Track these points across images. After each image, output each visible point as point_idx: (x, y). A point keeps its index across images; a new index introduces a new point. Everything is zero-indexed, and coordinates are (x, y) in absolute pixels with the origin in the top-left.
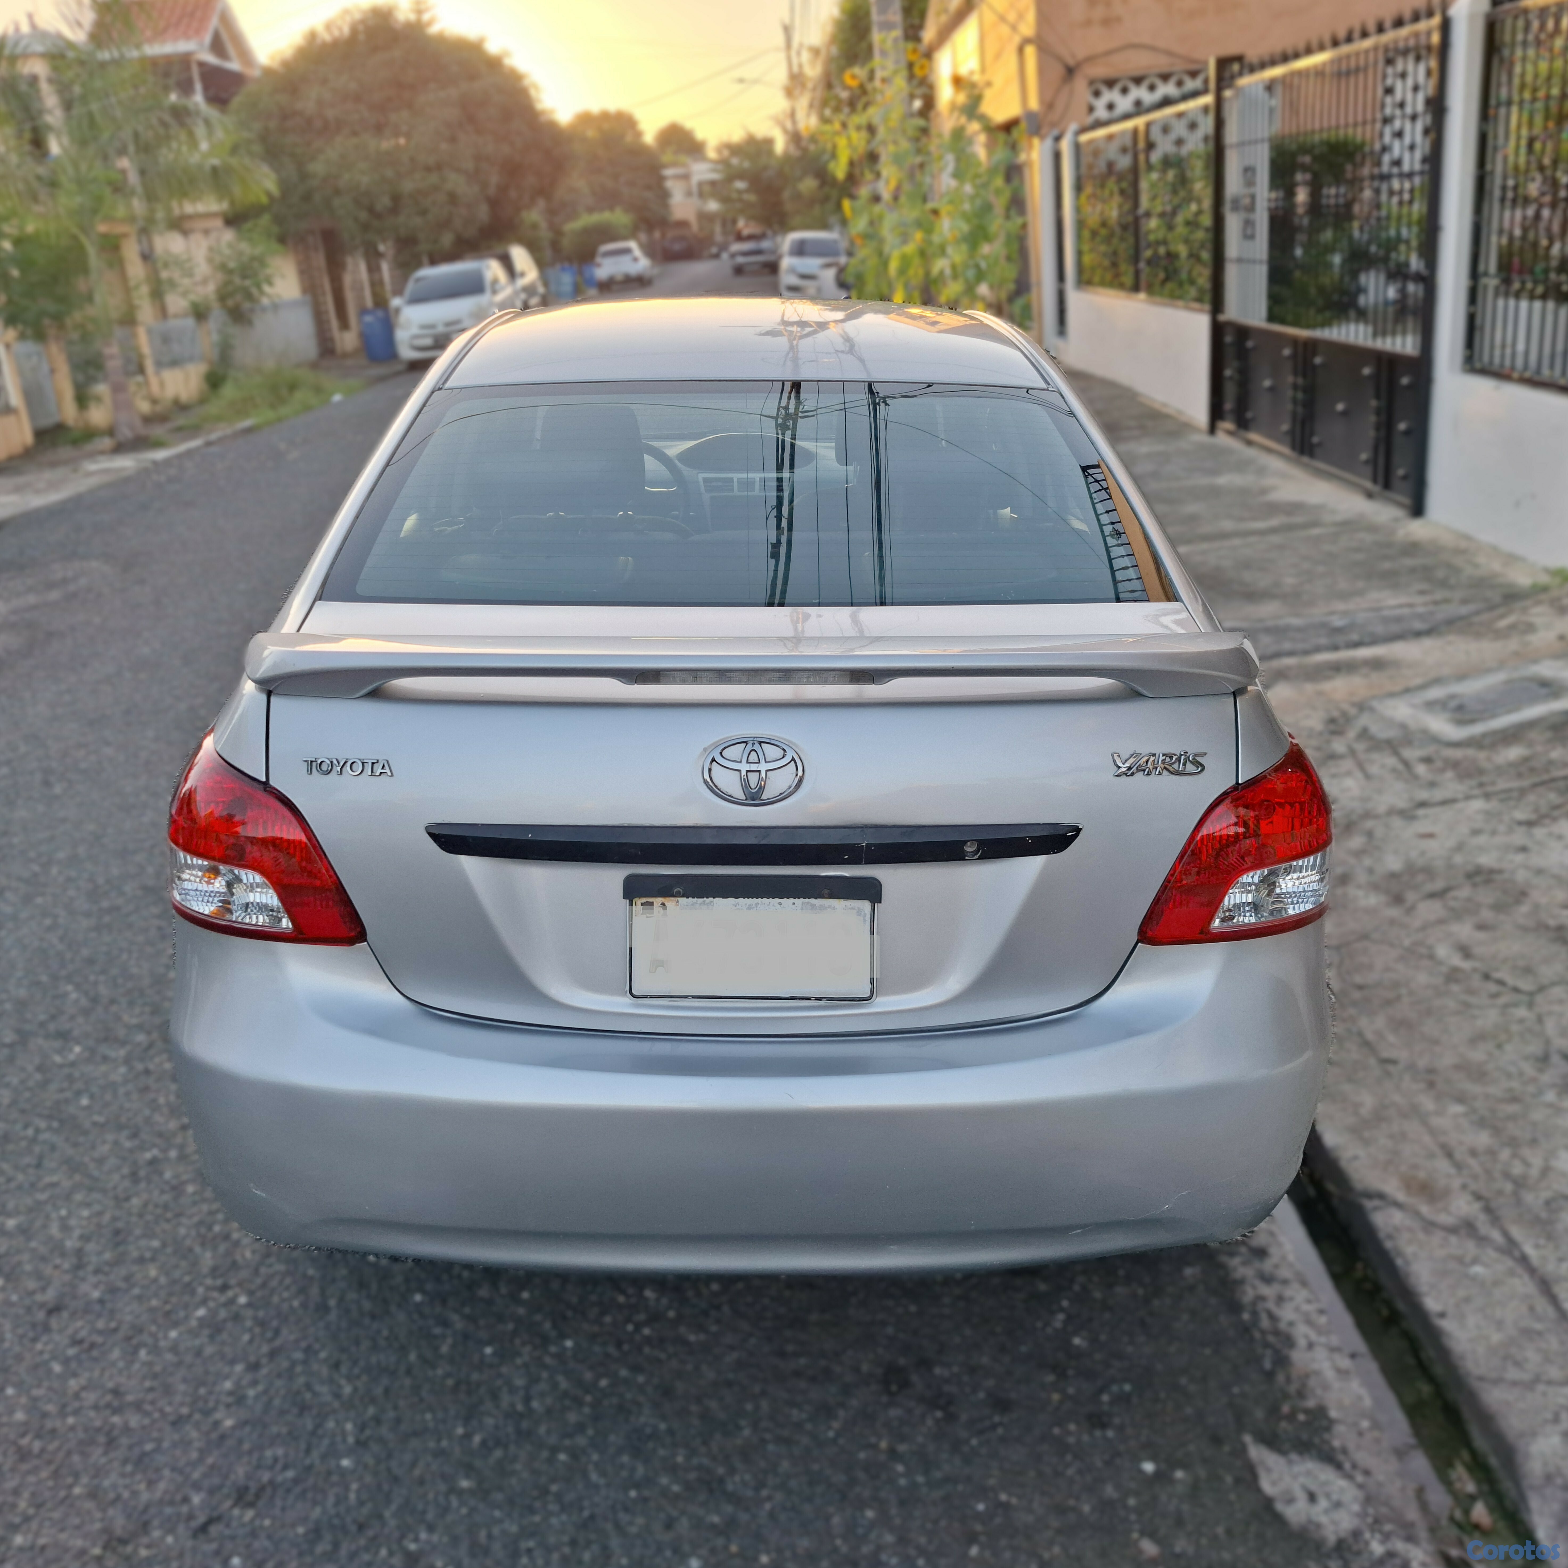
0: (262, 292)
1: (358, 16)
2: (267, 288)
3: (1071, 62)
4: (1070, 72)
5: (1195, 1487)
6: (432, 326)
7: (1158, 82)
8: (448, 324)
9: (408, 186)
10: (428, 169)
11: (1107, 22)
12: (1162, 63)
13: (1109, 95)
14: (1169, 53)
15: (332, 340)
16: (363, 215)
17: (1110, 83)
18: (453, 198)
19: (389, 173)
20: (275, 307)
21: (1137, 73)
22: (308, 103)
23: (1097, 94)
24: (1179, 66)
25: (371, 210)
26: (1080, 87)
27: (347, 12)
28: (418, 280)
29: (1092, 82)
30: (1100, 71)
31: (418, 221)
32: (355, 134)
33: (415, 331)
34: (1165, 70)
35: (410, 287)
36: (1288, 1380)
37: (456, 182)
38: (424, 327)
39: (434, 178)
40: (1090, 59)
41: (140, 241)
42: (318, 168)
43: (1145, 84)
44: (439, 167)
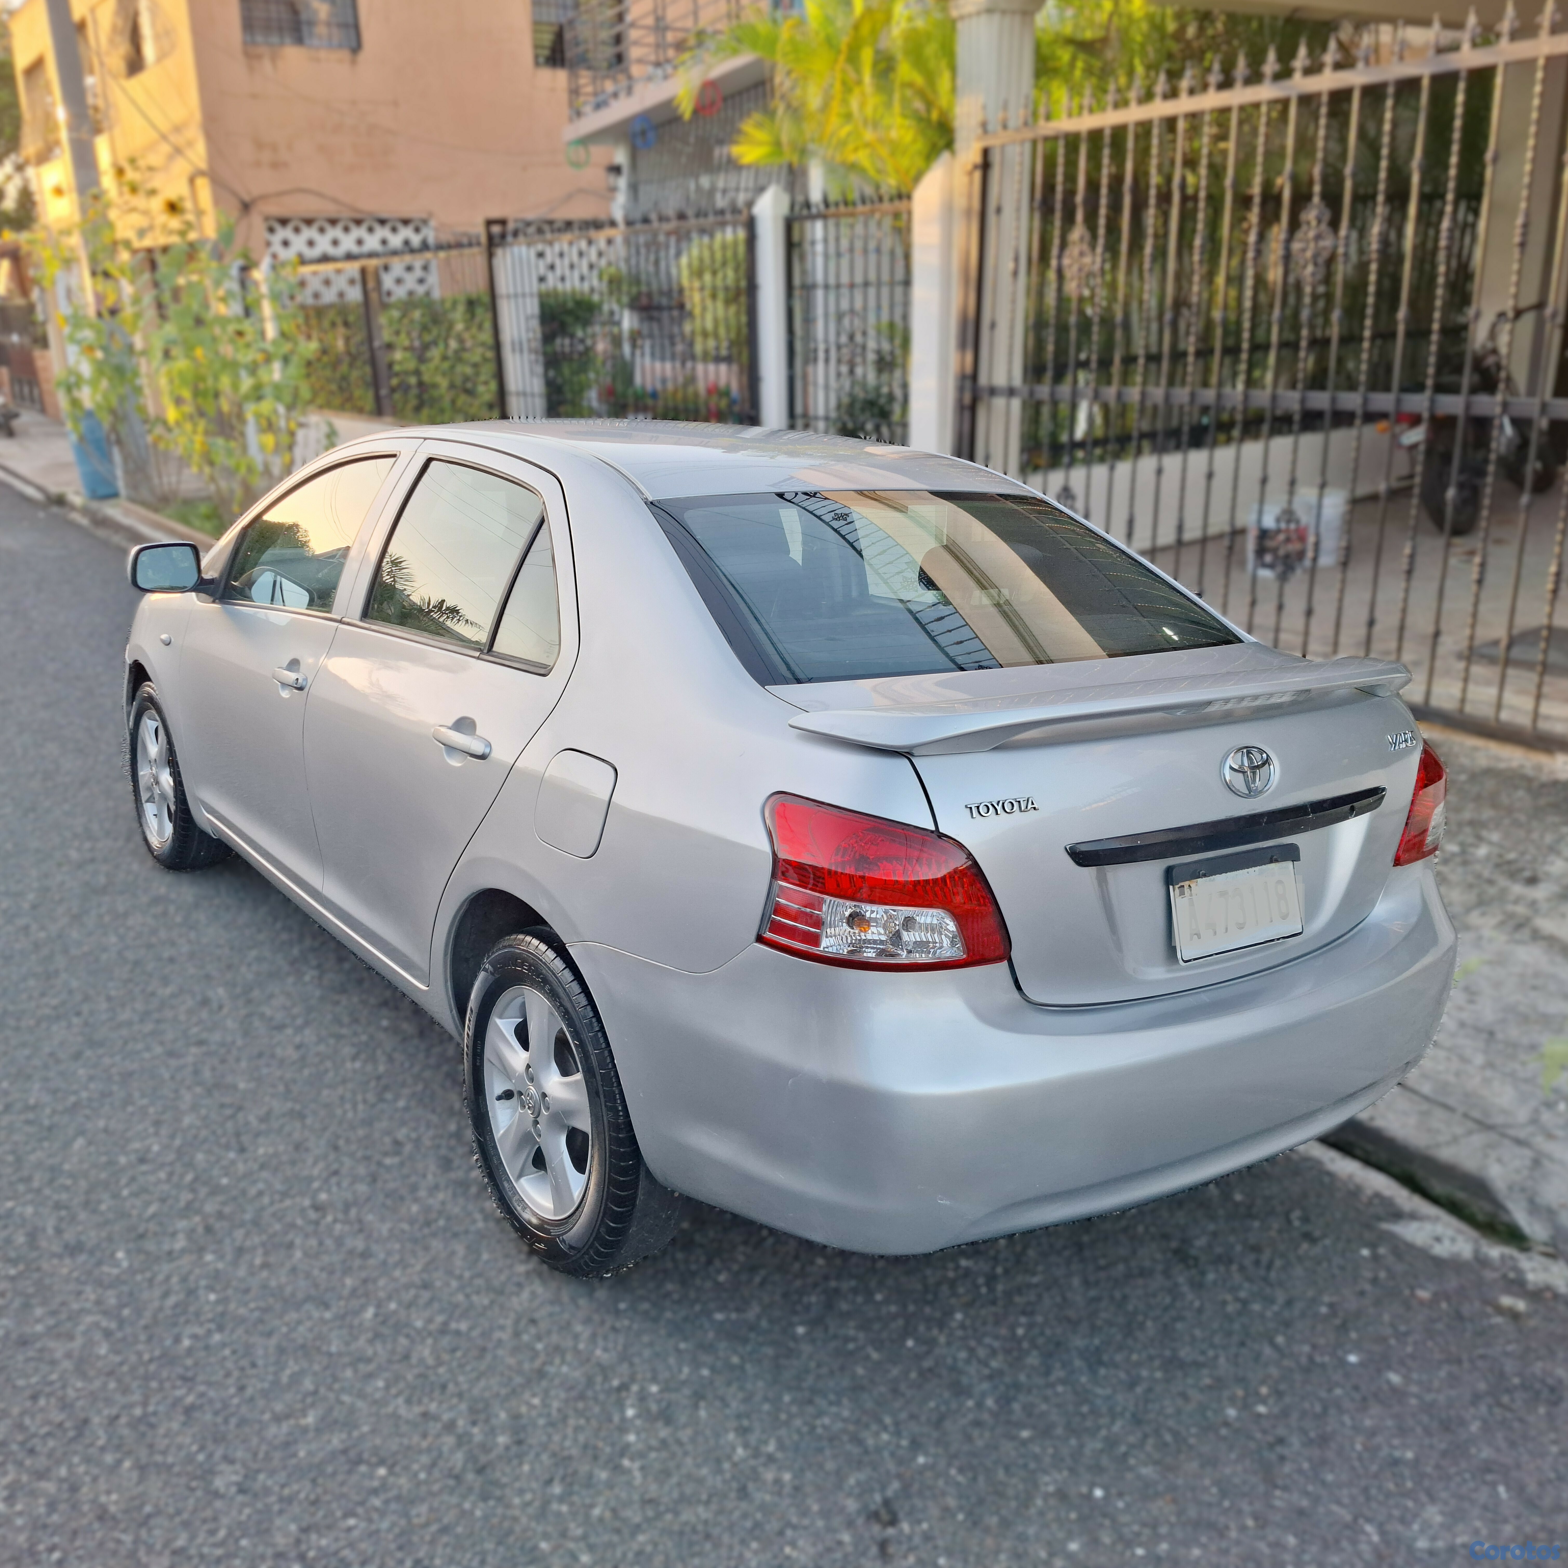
3: (247, 198)
4: (246, 207)
7: (327, 226)
11: (276, 165)
12: (331, 210)
13: (283, 233)
14: (335, 201)
17: (284, 222)
21: (308, 215)
23: (271, 230)
24: (346, 214)
26: (257, 222)
29: (267, 219)
30: (275, 209)
34: (333, 215)
40: (264, 197)
43: (315, 226)
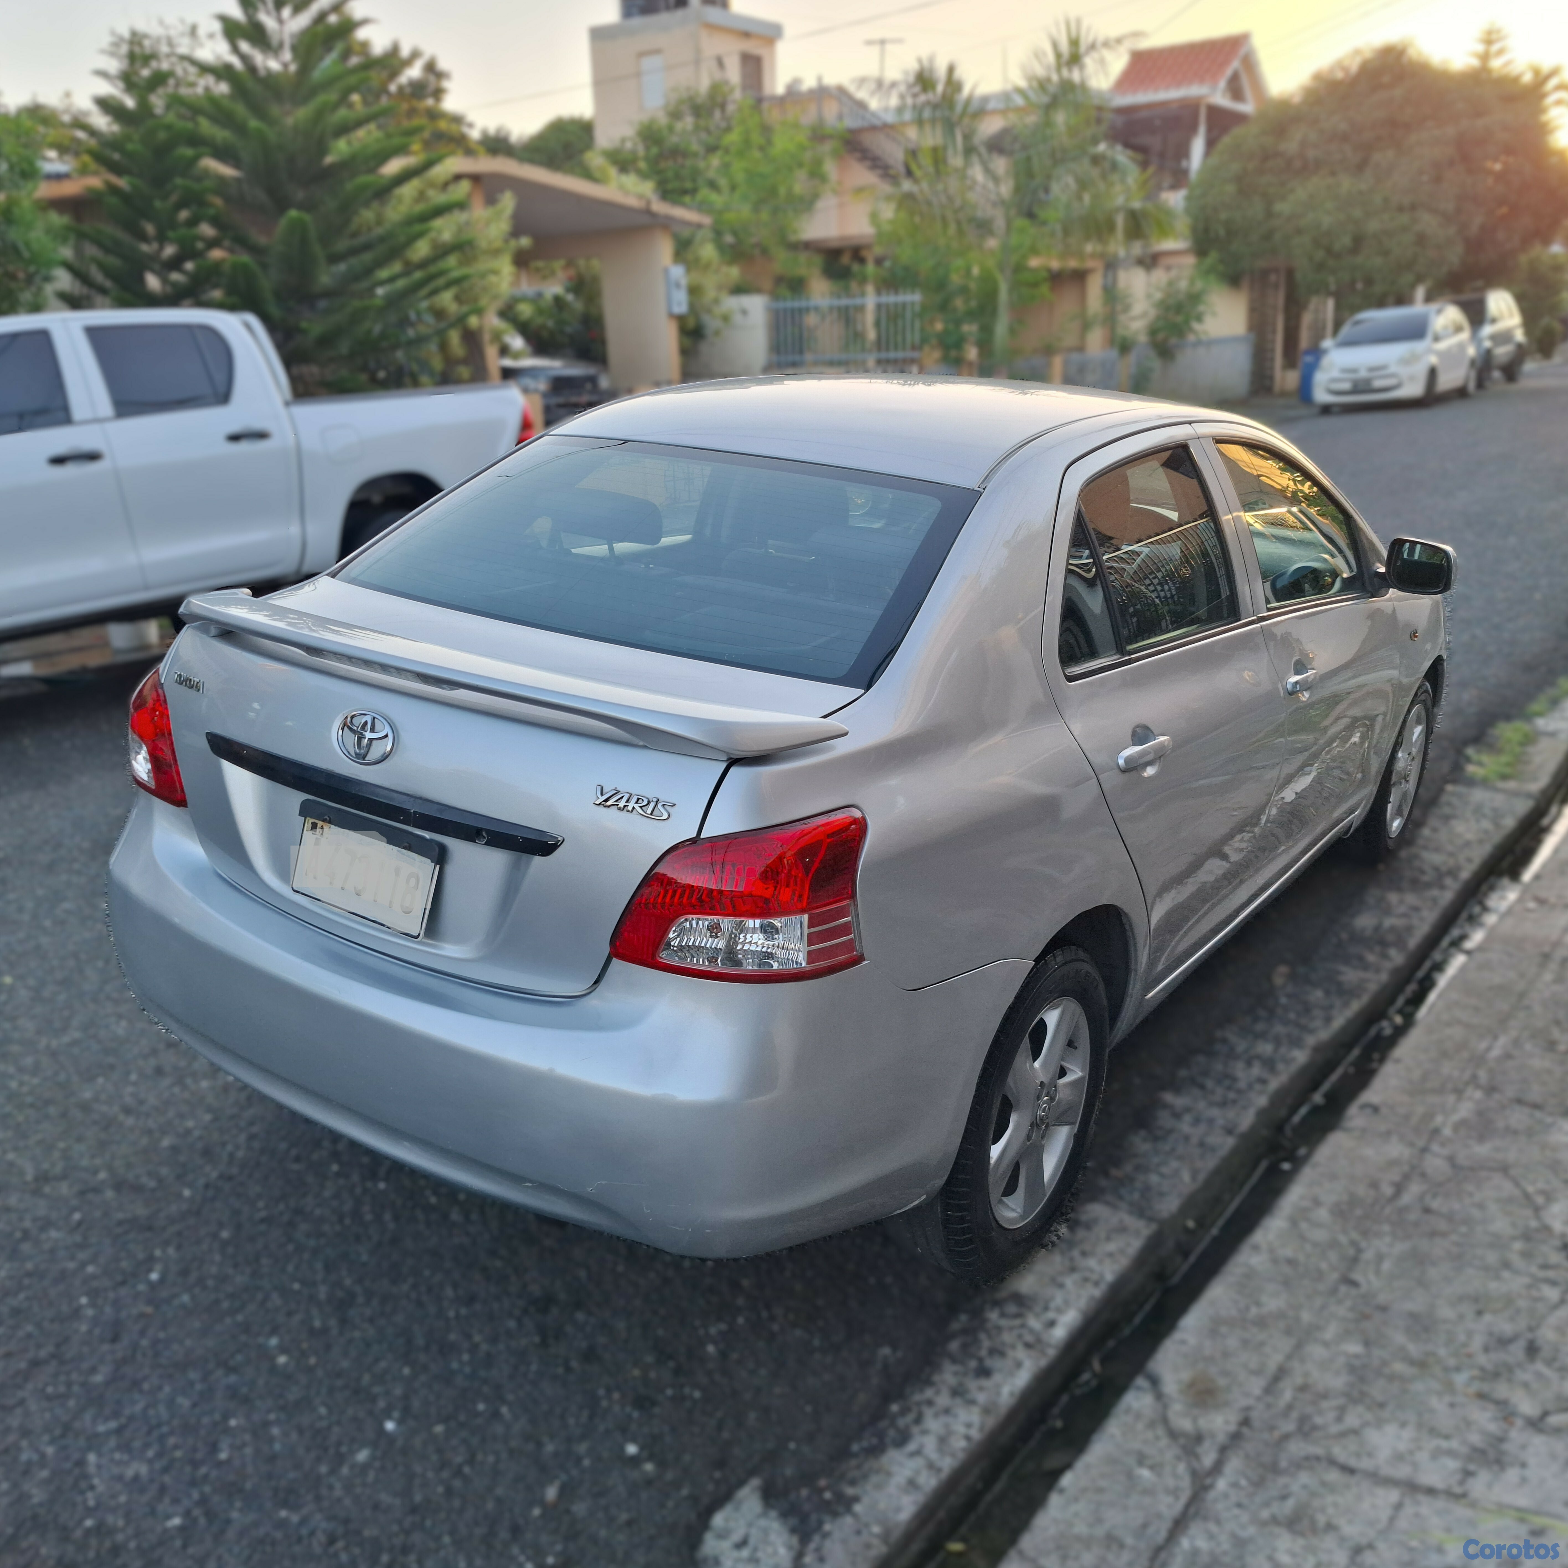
0: (1191, 330)
1: (1368, 55)
2: (1196, 326)
5: (649, 1482)
6: (1354, 371)
8: (1372, 369)
9: (1373, 226)
10: (1401, 209)
15: (1271, 378)
16: (1320, 255)
18: (1421, 240)
19: (1357, 213)
20: (1199, 343)
22: (1291, 146)
25: (1329, 251)
27: (1357, 52)
28: (1357, 323)
31: (1378, 261)
32: (1333, 174)
33: (1335, 374)
35: (1346, 330)
36: (859, 1467)
37: (1428, 222)
38: (1345, 370)
39: (1404, 219)
41: (1105, 276)
42: (1282, 207)
44: (1413, 207)
